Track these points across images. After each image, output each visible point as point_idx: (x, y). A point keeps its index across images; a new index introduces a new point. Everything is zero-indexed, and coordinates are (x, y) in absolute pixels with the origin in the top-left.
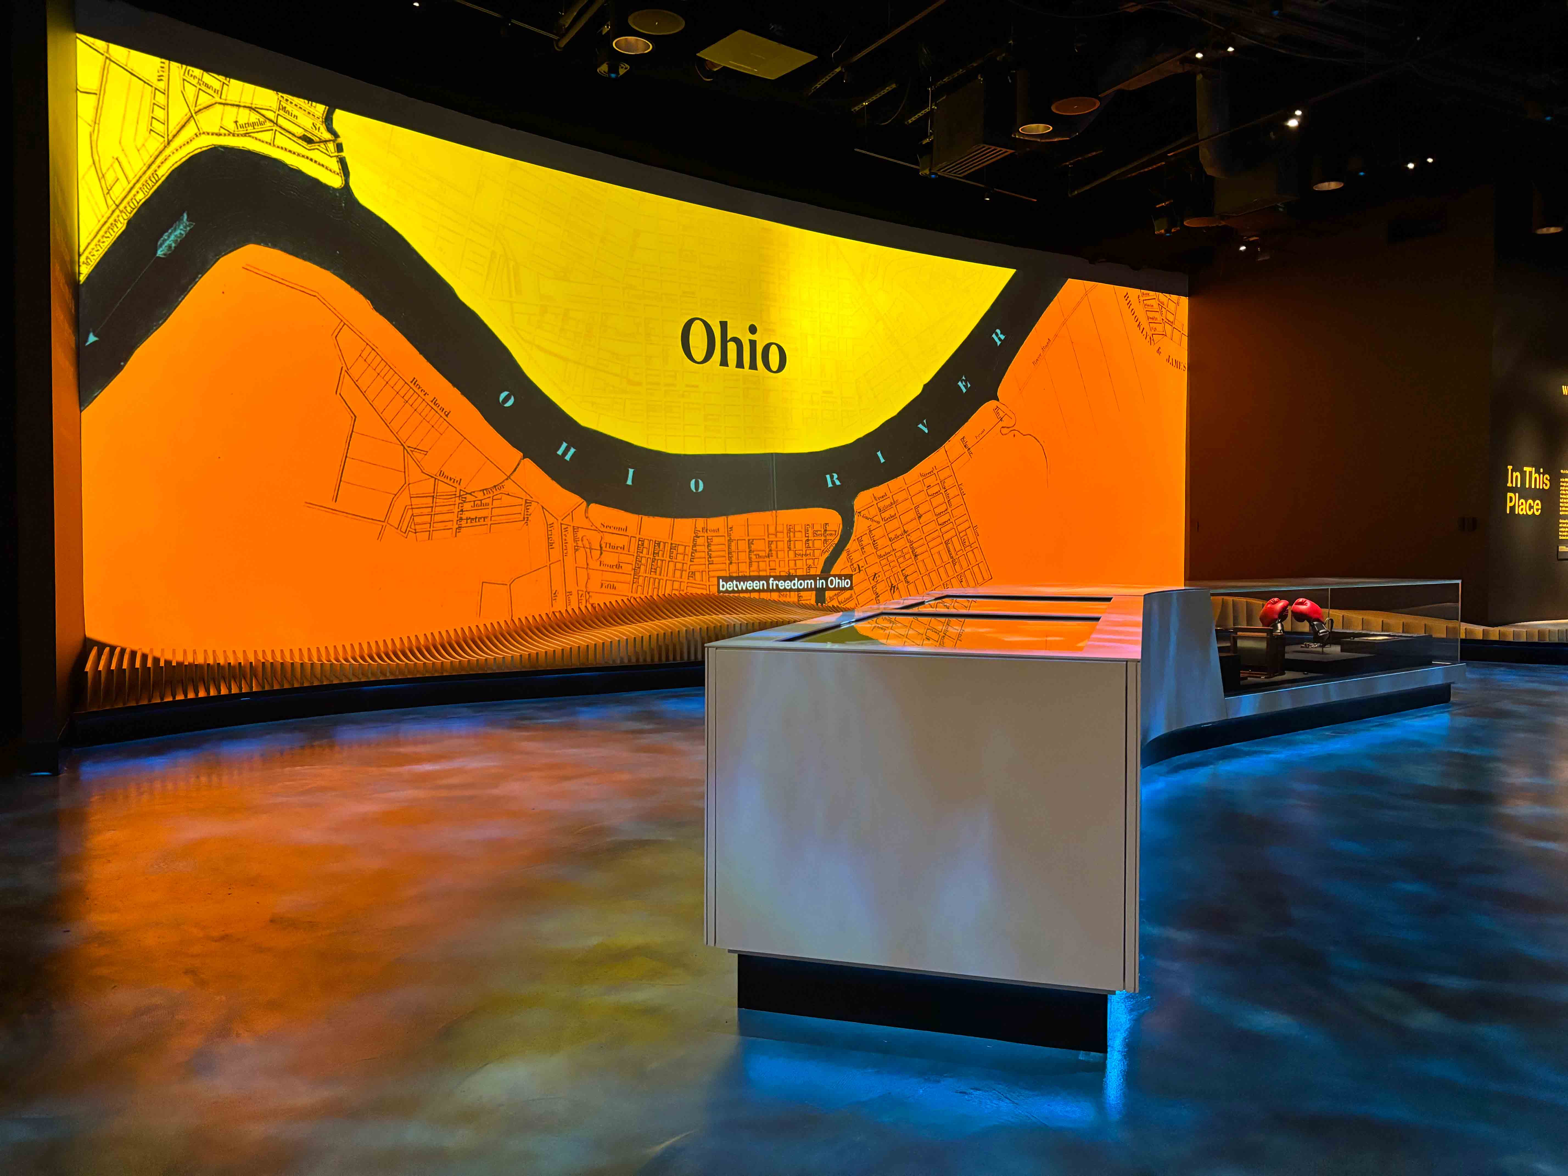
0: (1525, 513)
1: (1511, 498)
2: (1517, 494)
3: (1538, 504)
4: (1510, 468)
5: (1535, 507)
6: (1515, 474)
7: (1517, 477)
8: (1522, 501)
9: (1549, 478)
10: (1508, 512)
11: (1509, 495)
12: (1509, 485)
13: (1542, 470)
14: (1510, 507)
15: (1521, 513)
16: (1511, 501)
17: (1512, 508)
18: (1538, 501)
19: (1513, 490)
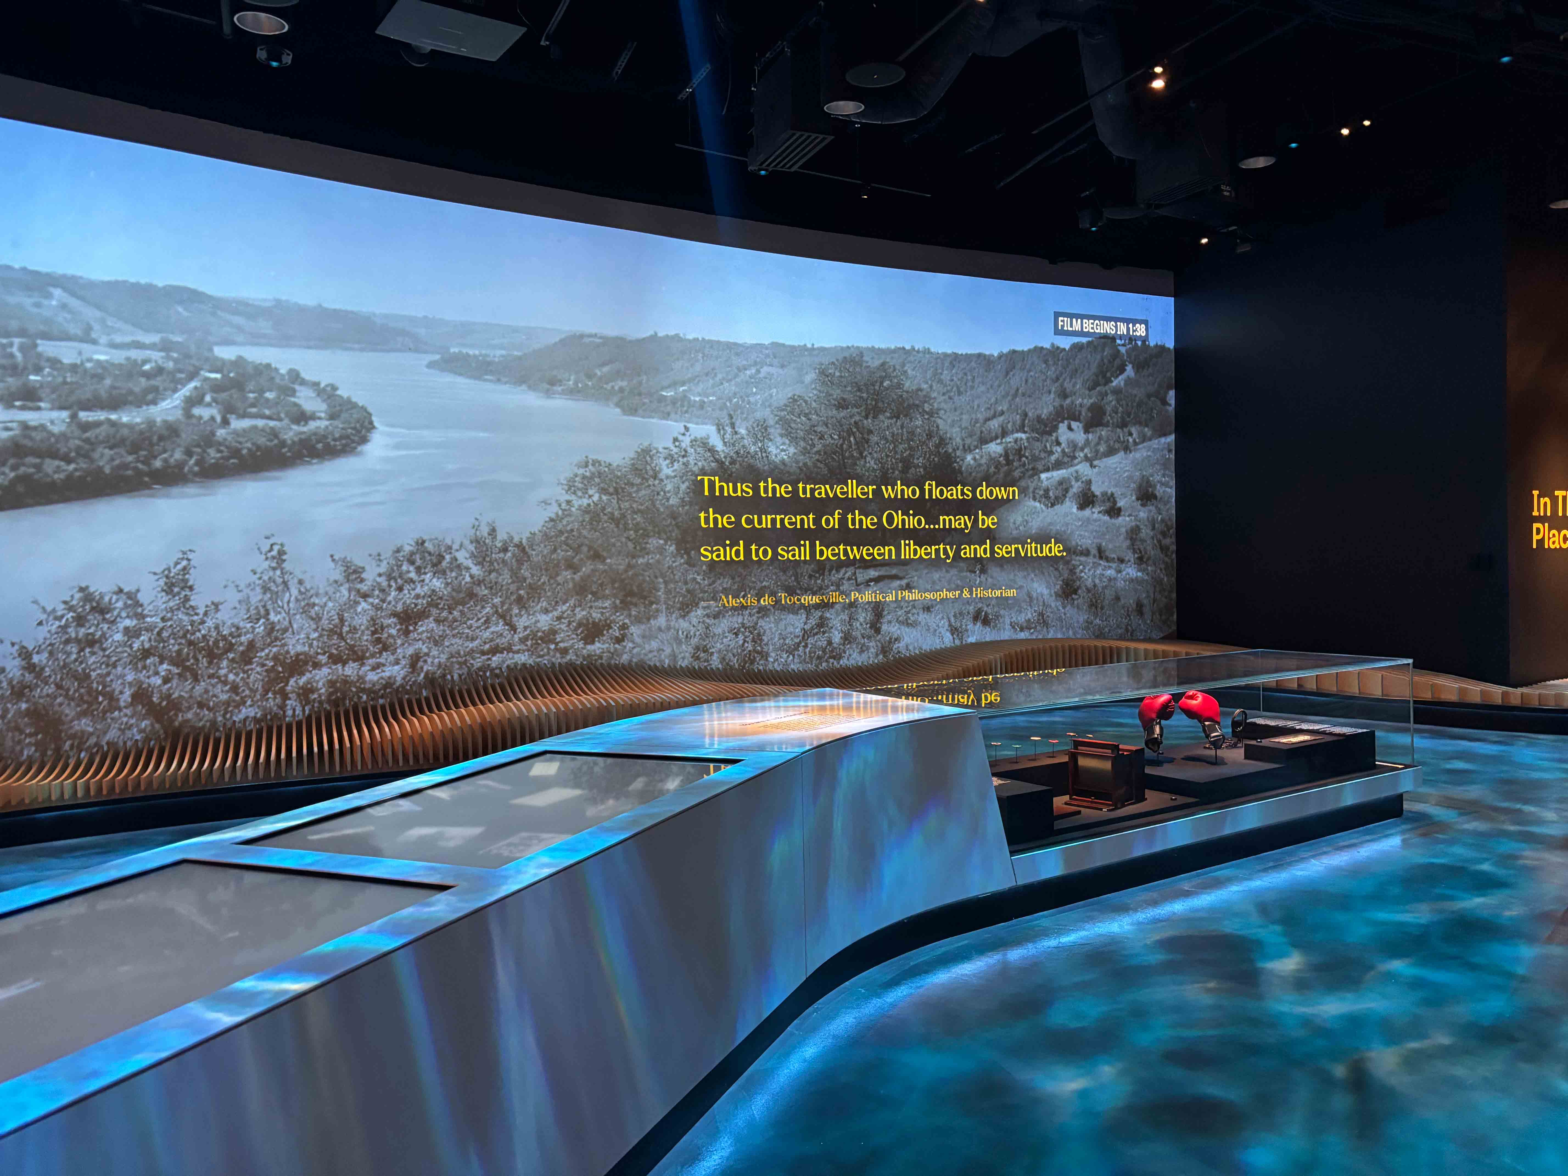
0: (1558, 547)
1: (1538, 530)
2: (1547, 525)
4: (1536, 493)
6: (1542, 501)
7: (1545, 503)
8: (1554, 532)
10: (1535, 546)
11: (1535, 526)
12: (1535, 513)
14: (1537, 540)
15: (1552, 547)
16: (1538, 534)
17: (1541, 542)
19: (1541, 519)
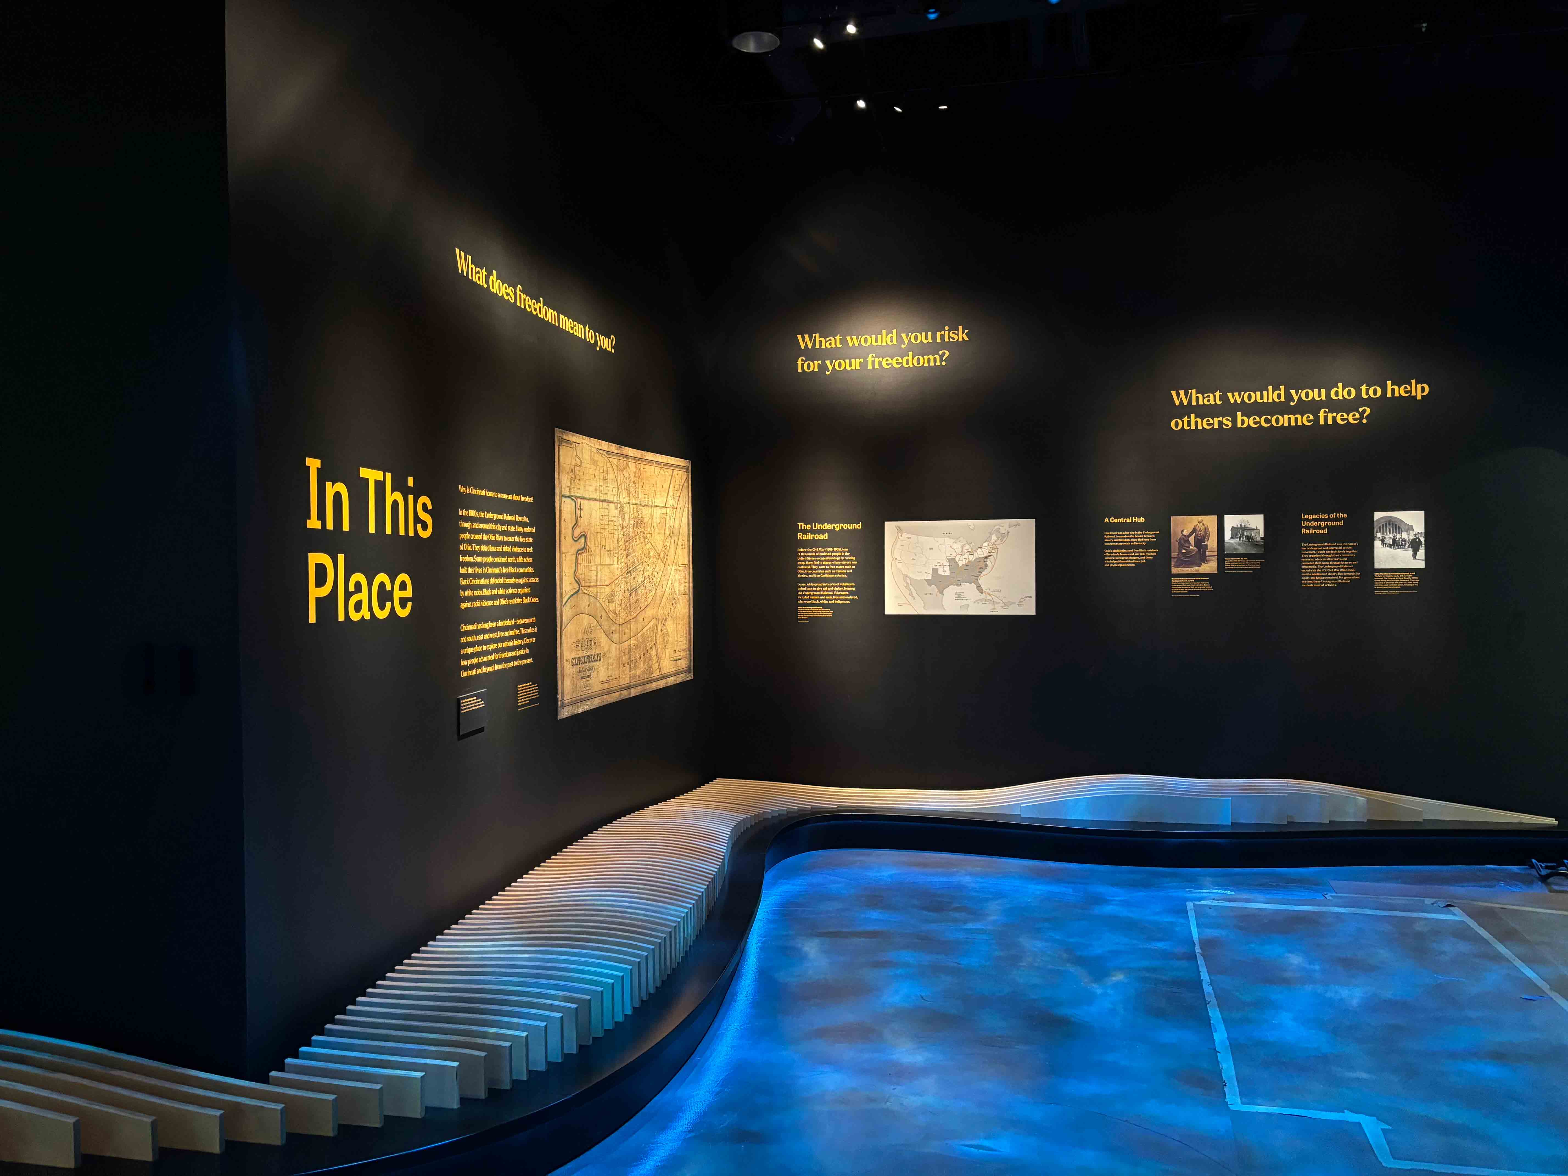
0: (367, 616)
1: (320, 568)
2: (341, 557)
3: (403, 586)
4: (314, 464)
5: (398, 594)
6: (330, 489)
7: (338, 496)
8: (359, 577)
9: (430, 507)
10: (312, 619)
11: (315, 558)
12: (313, 523)
13: (411, 482)
14: (319, 600)
15: (355, 617)
16: (320, 582)
17: (327, 604)
18: (403, 577)
19: (327, 541)
